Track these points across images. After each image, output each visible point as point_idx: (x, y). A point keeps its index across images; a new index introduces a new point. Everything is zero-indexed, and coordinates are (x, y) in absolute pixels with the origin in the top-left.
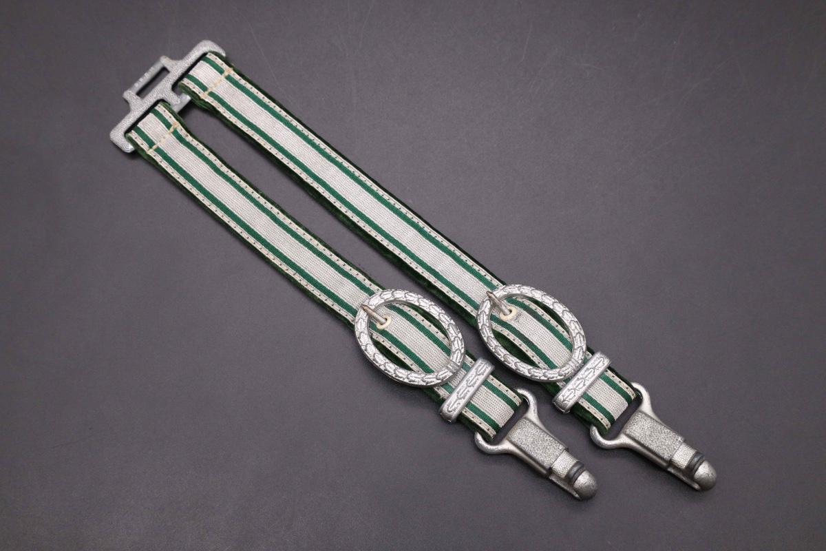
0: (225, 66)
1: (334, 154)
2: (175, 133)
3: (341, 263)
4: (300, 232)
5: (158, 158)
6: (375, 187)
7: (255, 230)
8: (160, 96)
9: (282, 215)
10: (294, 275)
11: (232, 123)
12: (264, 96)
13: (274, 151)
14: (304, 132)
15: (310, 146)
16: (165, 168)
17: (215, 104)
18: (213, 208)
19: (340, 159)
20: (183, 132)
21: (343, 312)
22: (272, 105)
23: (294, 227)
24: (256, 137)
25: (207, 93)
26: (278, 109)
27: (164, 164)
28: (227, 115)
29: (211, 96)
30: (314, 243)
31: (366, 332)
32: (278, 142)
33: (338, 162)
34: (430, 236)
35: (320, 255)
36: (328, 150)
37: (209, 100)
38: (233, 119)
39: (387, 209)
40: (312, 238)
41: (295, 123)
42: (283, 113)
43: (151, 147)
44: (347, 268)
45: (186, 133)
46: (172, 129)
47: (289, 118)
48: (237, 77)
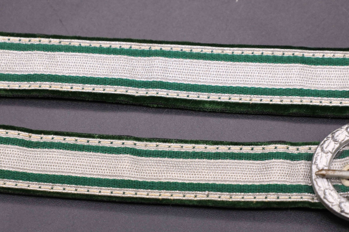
1: (145, 47)
3: (246, 149)
4: (175, 147)
6: (217, 51)
7: (126, 178)
9: (141, 143)
10: (208, 196)
12: (19, 38)
14: (93, 45)
15: (112, 56)
18: (58, 188)
19: (156, 47)
21: (295, 197)
22: (35, 41)
23: (163, 147)
26: (45, 41)
30: (200, 148)
31: (343, 200)
33: (156, 51)
34: (317, 59)
35: (218, 156)
36: (135, 46)
39: (250, 63)
40: (194, 145)
41: (76, 43)
42: (55, 42)
44: (258, 150)
47: (65, 42)
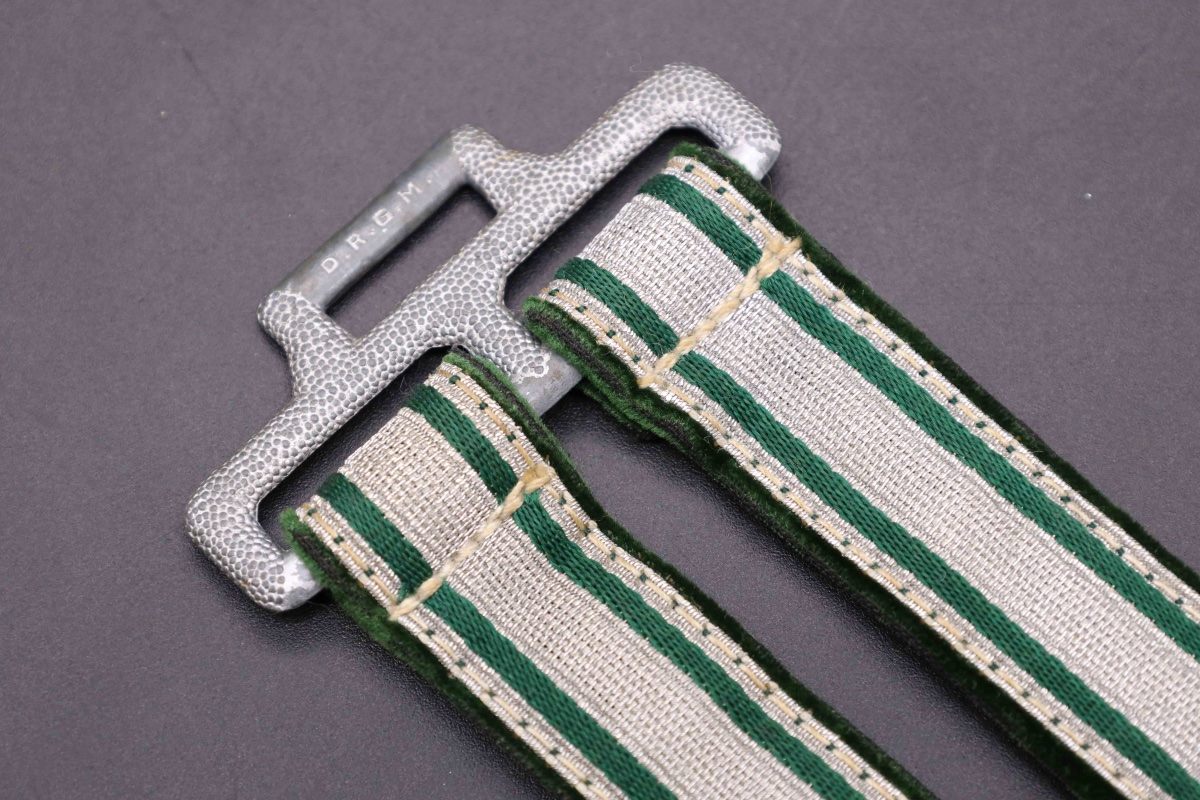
0: (760, 229)
2: (531, 517)
5: (447, 645)
8: (448, 330)
11: (795, 521)
13: (1011, 679)
16: (485, 698)
17: (712, 417)
20: (566, 512)
24: (921, 601)
25: (669, 359)
27: (478, 678)
28: (771, 474)
29: (692, 379)
32: (1033, 634)
37: (682, 395)
38: (802, 501)
43: (410, 586)
45: (584, 518)
46: (514, 500)
48: (819, 286)
